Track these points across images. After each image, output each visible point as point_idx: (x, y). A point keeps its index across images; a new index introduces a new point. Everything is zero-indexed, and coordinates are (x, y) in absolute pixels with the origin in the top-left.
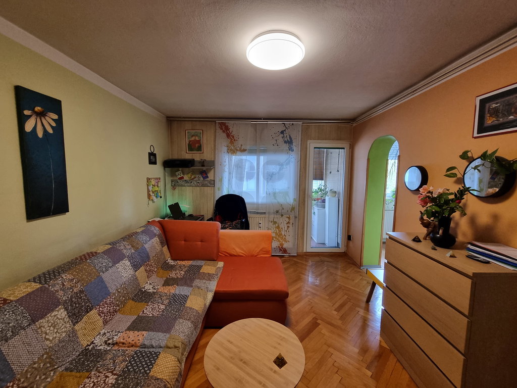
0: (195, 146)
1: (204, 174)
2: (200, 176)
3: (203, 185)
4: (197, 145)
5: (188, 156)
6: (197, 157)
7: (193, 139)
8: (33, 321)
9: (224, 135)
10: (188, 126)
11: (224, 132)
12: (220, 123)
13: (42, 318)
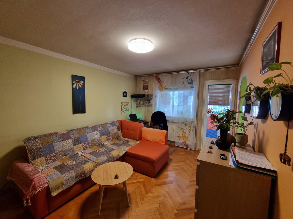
0: (146, 88)
1: (149, 101)
2: (147, 102)
3: (148, 107)
4: (146, 87)
5: (142, 93)
6: (146, 93)
7: (145, 85)
8: (62, 140)
9: (157, 81)
10: (143, 79)
11: (157, 80)
12: (155, 76)
13: (65, 140)
